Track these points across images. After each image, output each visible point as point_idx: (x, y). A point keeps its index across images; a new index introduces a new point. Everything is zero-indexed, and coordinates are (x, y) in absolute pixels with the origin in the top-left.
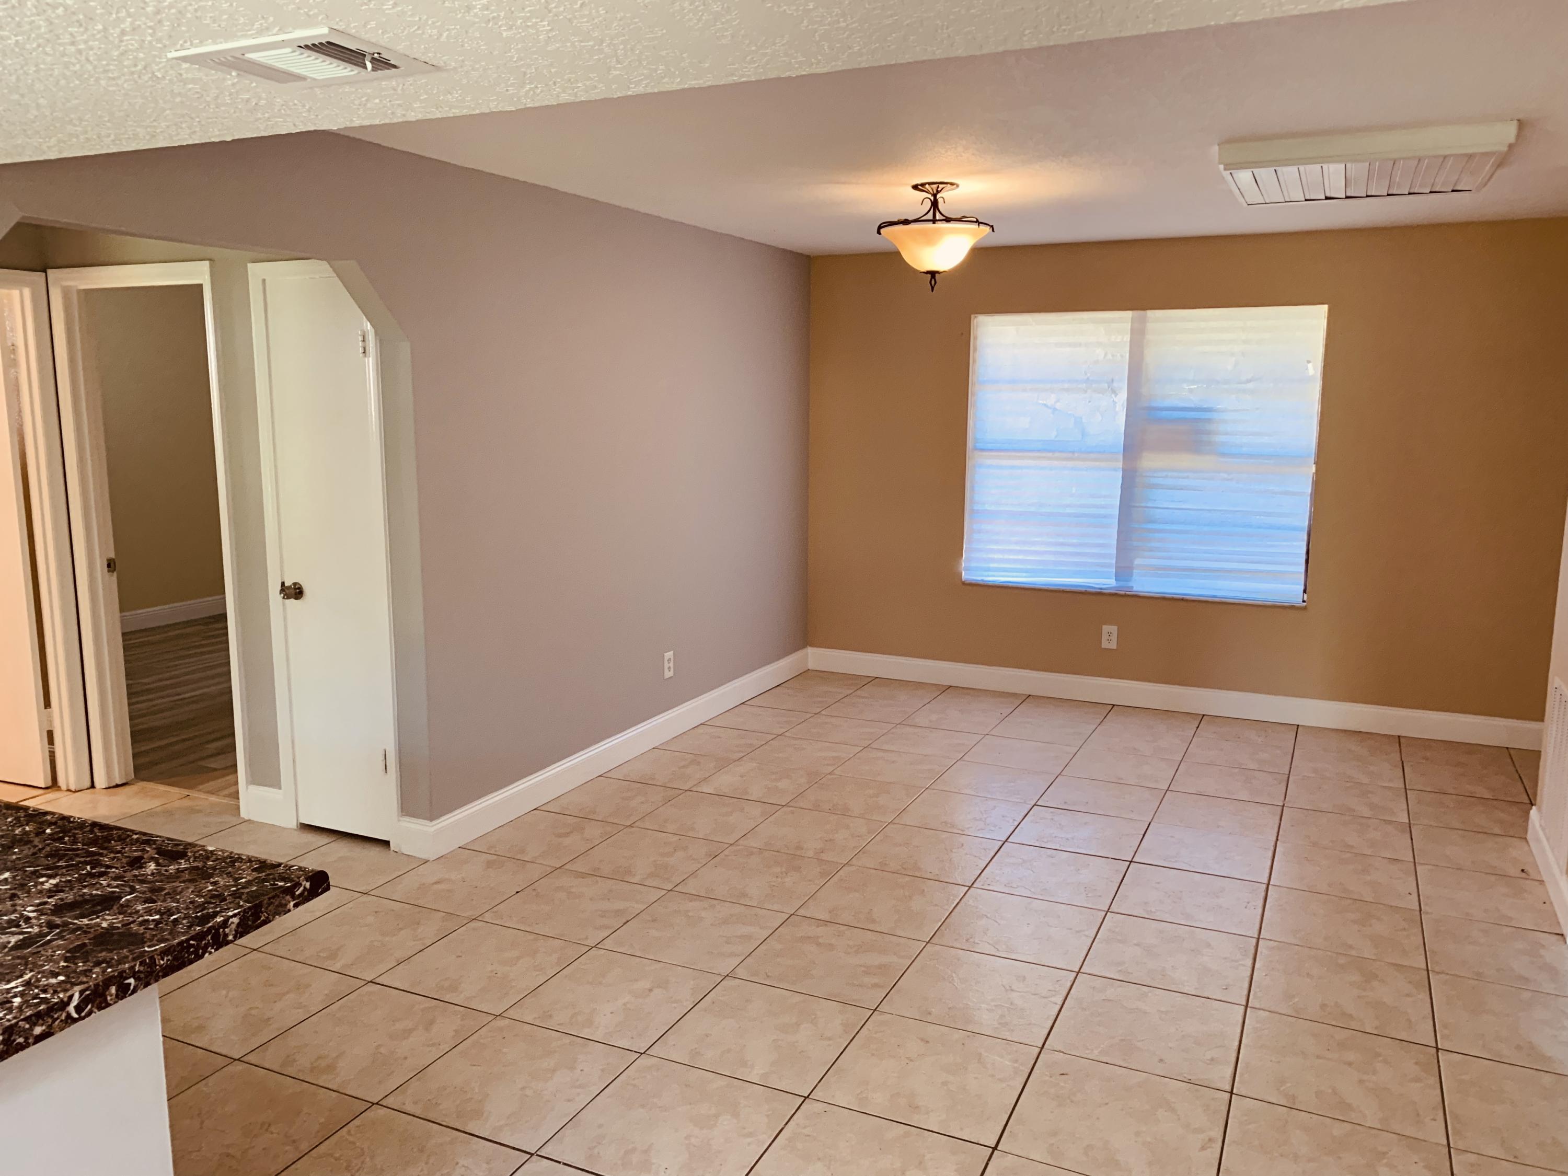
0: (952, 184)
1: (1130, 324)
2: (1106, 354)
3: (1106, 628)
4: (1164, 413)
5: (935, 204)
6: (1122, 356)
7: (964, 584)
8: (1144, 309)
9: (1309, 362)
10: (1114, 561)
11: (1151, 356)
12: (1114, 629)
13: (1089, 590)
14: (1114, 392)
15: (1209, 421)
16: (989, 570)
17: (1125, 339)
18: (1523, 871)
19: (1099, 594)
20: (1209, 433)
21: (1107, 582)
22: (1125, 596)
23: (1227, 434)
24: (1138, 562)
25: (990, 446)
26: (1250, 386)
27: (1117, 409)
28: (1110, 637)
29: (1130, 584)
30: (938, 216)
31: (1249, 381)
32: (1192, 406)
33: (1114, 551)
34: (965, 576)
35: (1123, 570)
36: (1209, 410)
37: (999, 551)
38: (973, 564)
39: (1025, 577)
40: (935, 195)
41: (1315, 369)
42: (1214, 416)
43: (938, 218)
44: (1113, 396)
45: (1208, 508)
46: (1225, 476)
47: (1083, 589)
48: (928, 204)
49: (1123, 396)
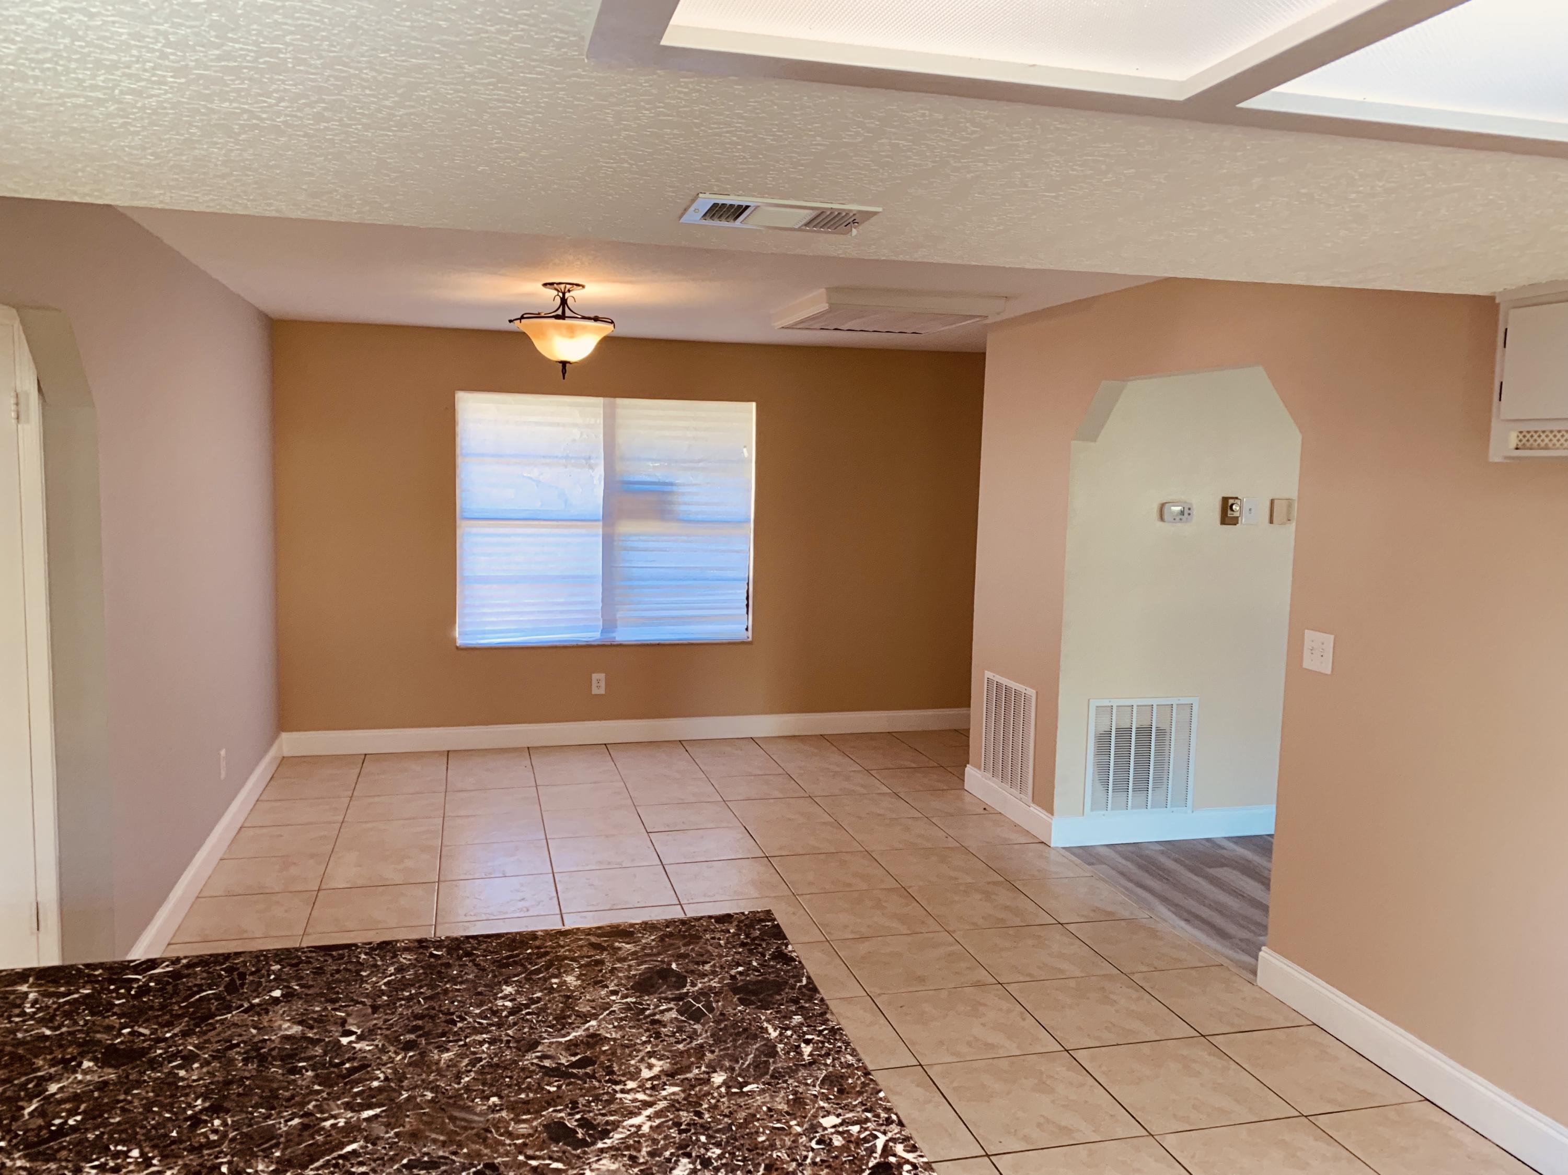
0: (578, 285)
1: (602, 409)
2: (582, 434)
3: (595, 676)
4: (636, 486)
5: (564, 301)
6: (596, 436)
7: (457, 648)
8: (615, 396)
9: (745, 447)
10: (600, 616)
11: (623, 437)
12: (602, 676)
13: (579, 643)
14: (591, 467)
15: (671, 493)
16: (484, 632)
17: (598, 421)
18: (985, 809)
19: (589, 646)
20: (671, 503)
21: (593, 636)
22: (611, 645)
23: (685, 504)
24: (619, 615)
25: (476, 515)
26: (701, 465)
27: (595, 482)
28: (599, 683)
29: (614, 635)
30: (568, 313)
31: (700, 461)
32: (657, 480)
33: (599, 606)
34: (459, 642)
35: (609, 625)
36: (671, 484)
37: (491, 614)
38: (469, 629)
39: (519, 637)
40: (564, 294)
41: (750, 452)
42: (675, 489)
43: (567, 314)
44: (591, 471)
45: (674, 566)
46: (685, 538)
47: (575, 644)
48: (558, 301)
49: (600, 471)
